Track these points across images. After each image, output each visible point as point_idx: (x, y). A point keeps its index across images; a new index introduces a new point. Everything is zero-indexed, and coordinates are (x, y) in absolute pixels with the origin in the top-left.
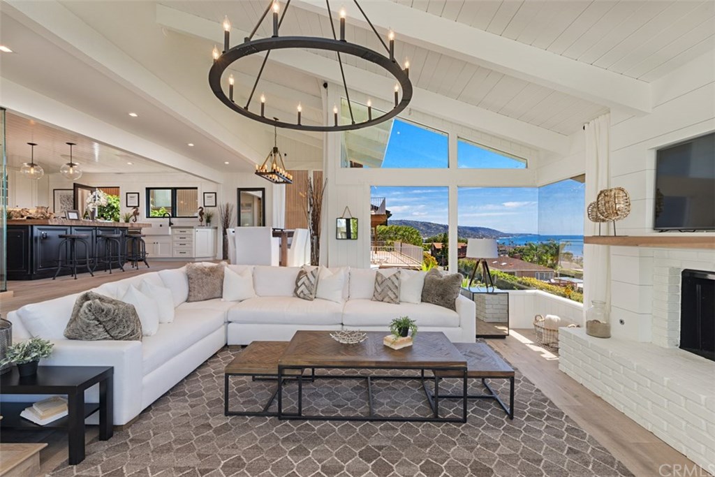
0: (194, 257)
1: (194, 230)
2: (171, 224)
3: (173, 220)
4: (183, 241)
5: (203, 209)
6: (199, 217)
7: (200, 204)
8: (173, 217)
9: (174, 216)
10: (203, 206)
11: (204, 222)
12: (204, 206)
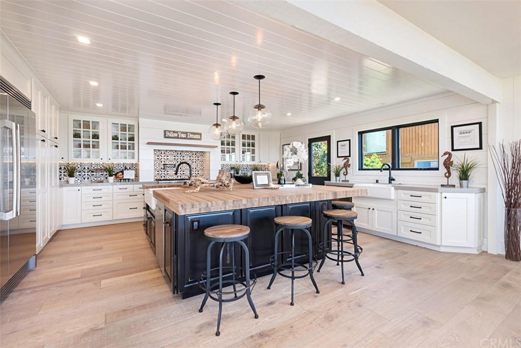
0: (439, 244)
1: (438, 194)
2: (391, 180)
3: (394, 173)
4: (416, 213)
5: (450, 155)
6: (443, 170)
7: (445, 146)
8: (394, 169)
9: (395, 166)
10: (450, 151)
11: (455, 178)
12: (453, 150)
